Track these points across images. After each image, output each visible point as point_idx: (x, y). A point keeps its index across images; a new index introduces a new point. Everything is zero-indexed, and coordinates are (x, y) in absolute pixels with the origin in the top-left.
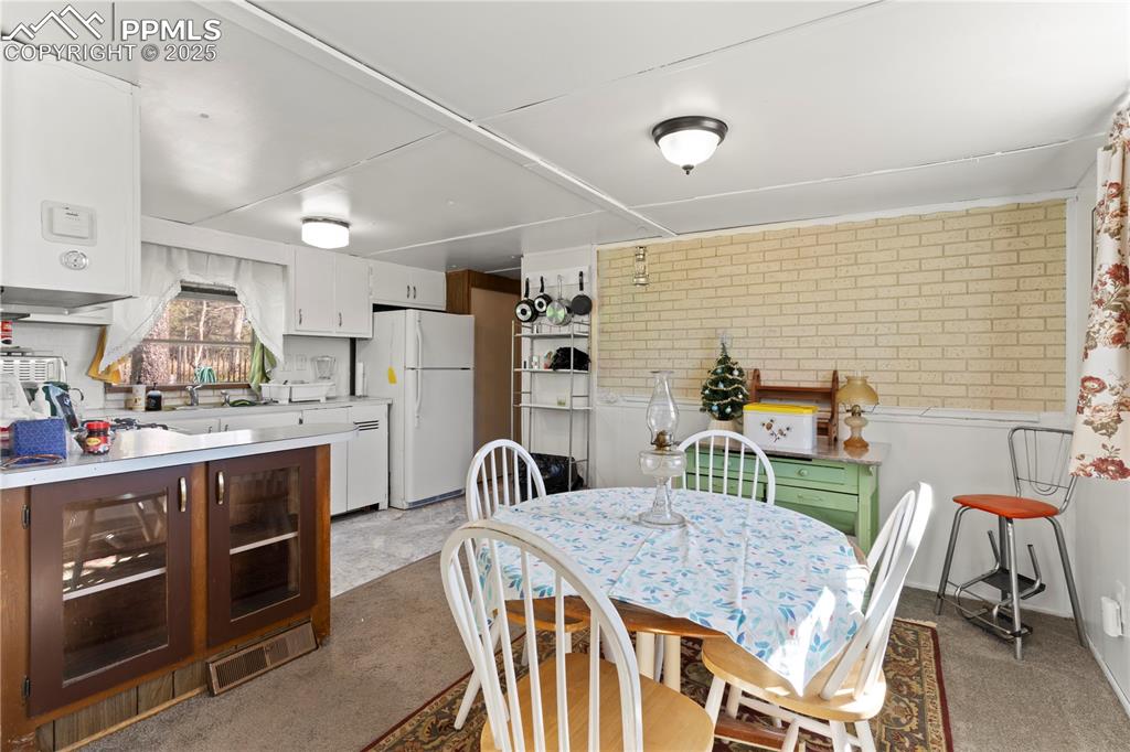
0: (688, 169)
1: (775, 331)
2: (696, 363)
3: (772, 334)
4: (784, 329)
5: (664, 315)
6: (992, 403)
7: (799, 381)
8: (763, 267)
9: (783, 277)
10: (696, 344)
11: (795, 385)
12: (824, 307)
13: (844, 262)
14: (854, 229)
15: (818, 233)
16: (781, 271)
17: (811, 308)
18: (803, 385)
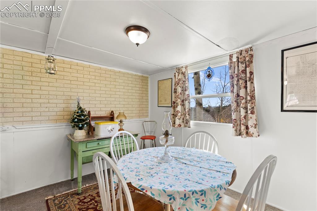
0: (137, 44)
1: (93, 98)
2: (62, 109)
3: (92, 99)
4: (96, 98)
5: (43, 88)
6: (139, 117)
7: (101, 114)
8: (89, 77)
9: (96, 81)
10: (62, 101)
11: (99, 115)
12: (107, 92)
13: (112, 81)
14: (115, 72)
15: (106, 70)
16: (95, 79)
17: (104, 92)
18: (102, 115)
